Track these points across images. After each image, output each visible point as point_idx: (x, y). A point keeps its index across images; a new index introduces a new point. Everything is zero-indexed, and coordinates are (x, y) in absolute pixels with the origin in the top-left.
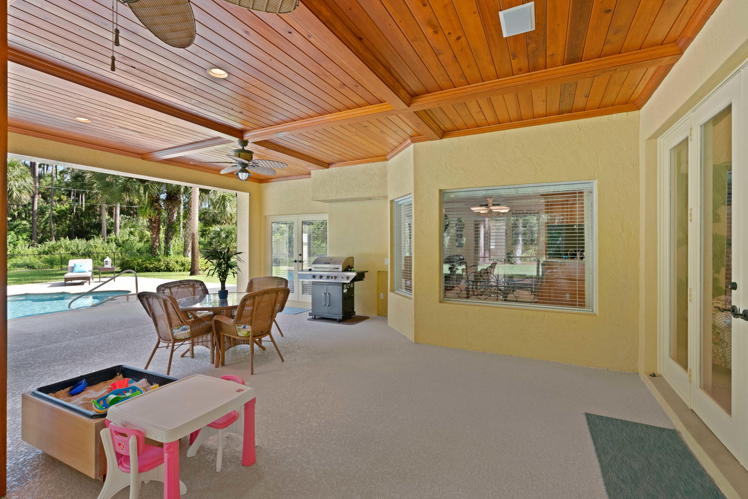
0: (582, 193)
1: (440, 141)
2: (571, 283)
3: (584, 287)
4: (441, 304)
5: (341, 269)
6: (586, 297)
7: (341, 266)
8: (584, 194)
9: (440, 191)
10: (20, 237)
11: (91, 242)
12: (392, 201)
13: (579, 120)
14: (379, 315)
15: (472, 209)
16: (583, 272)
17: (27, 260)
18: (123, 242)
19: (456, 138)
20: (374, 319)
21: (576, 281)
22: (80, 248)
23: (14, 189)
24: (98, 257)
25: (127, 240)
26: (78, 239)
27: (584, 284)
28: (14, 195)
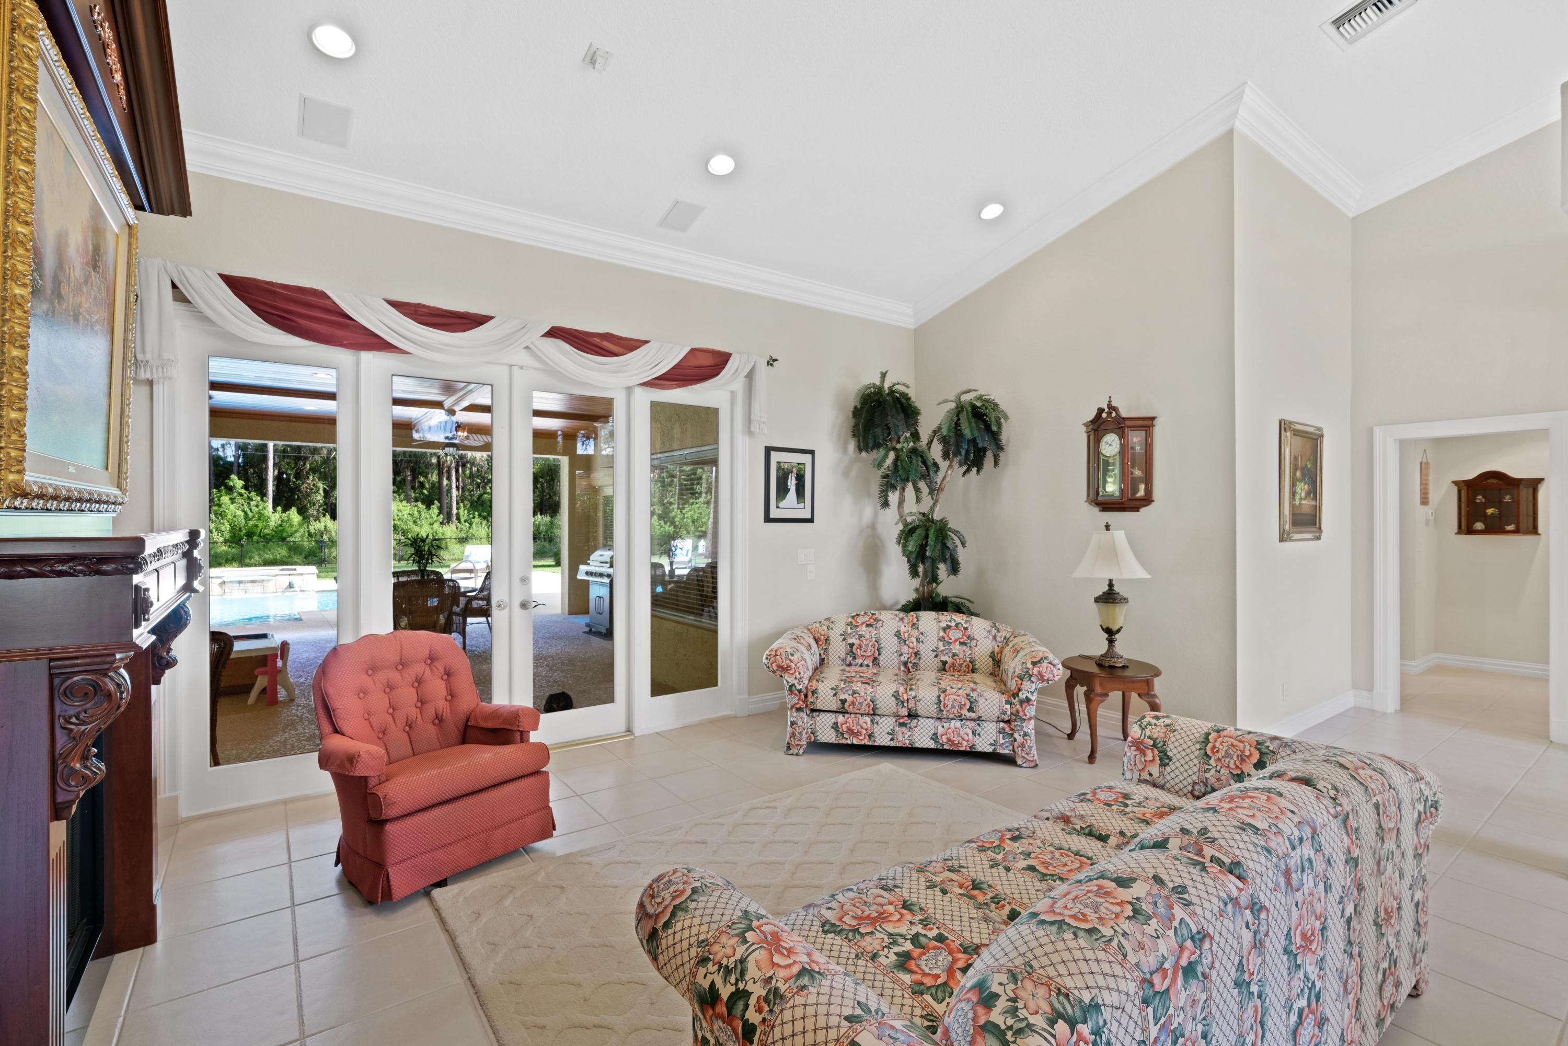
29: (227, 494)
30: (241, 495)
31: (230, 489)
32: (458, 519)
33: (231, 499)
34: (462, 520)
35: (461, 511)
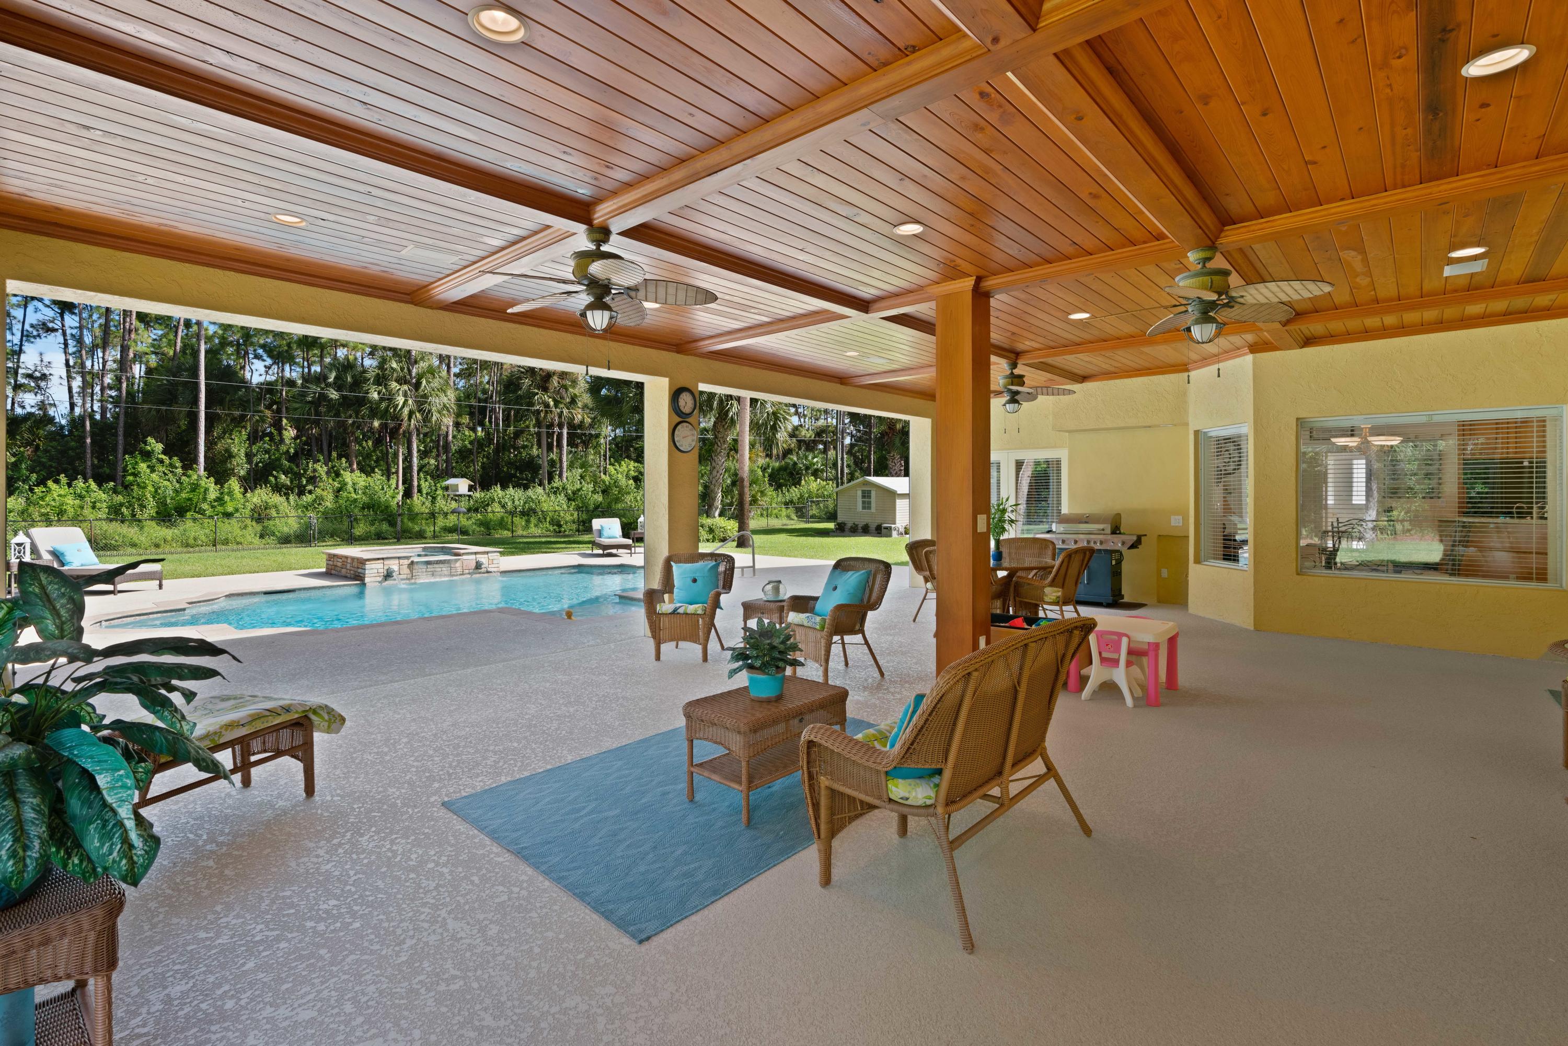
0: (1544, 421)
1: (1299, 351)
2: (1520, 558)
3: (1546, 564)
4: (1299, 577)
5: (1108, 531)
6: (1549, 571)
7: (1109, 526)
8: (1547, 423)
9: (1298, 419)
10: (438, 485)
11: (530, 492)
12: (1197, 433)
13: (1540, 322)
14: (1159, 602)
15: (1333, 440)
16: (1544, 538)
17: (452, 520)
18: (574, 493)
19: (1327, 347)
20: (1153, 606)
21: (1531, 553)
22: (517, 503)
23: (434, 409)
24: (545, 519)
25: (579, 490)
26: (513, 487)
27: (1546, 559)
28: (434, 418)
29: (144, 461)
30: (162, 461)
31: (147, 455)
32: (420, 491)
33: (148, 467)
34: (424, 492)
35: (422, 482)
